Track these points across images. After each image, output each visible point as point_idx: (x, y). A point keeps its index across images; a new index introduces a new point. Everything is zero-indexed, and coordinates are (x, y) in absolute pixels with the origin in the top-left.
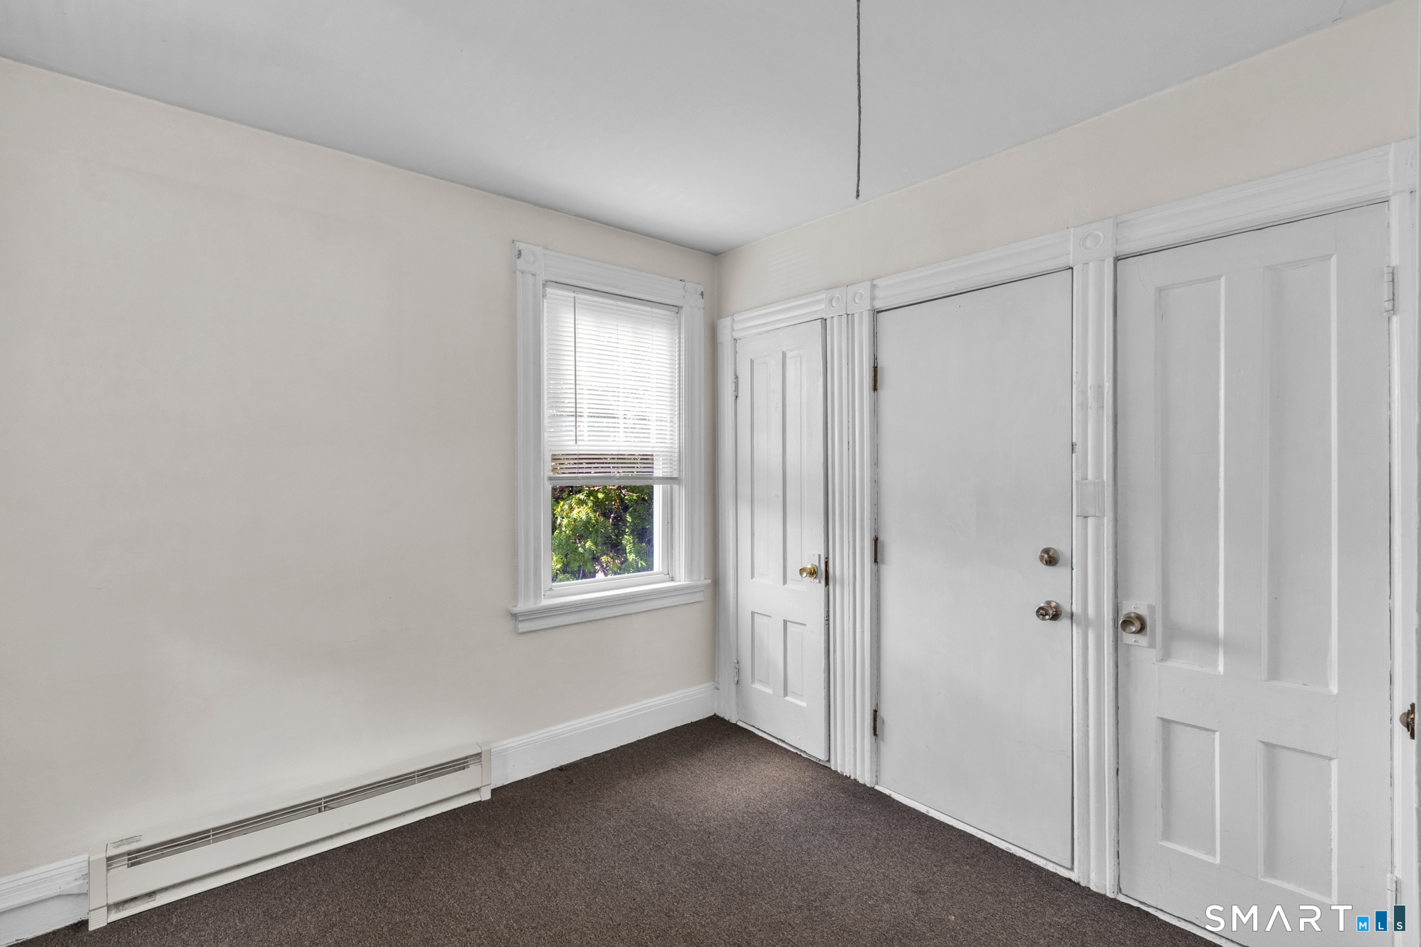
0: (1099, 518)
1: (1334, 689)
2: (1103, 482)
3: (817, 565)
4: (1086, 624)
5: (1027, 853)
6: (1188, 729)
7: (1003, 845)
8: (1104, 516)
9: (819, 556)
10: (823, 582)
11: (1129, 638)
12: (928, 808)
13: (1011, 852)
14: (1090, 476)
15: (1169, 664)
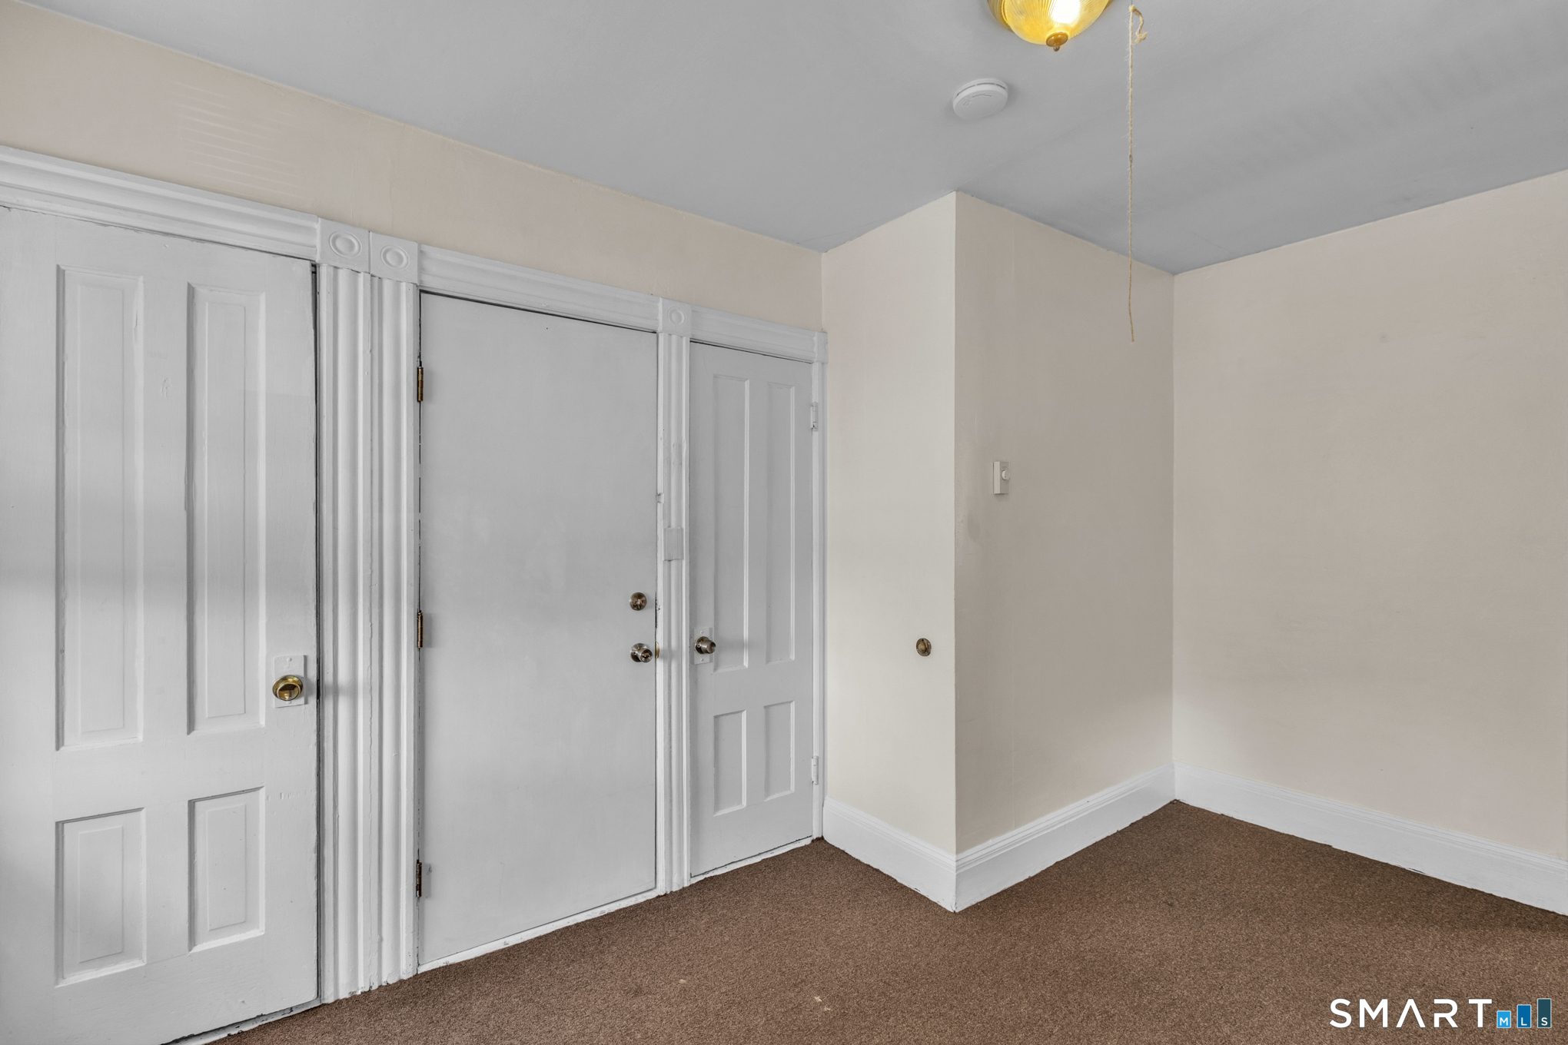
0: (679, 560)
1: (793, 657)
2: (682, 529)
3: (302, 674)
4: (670, 655)
5: (617, 903)
6: (728, 716)
7: (596, 913)
8: (683, 558)
9: (306, 658)
10: (313, 700)
11: (700, 658)
12: (503, 941)
13: (606, 913)
14: (673, 524)
15: (720, 671)
